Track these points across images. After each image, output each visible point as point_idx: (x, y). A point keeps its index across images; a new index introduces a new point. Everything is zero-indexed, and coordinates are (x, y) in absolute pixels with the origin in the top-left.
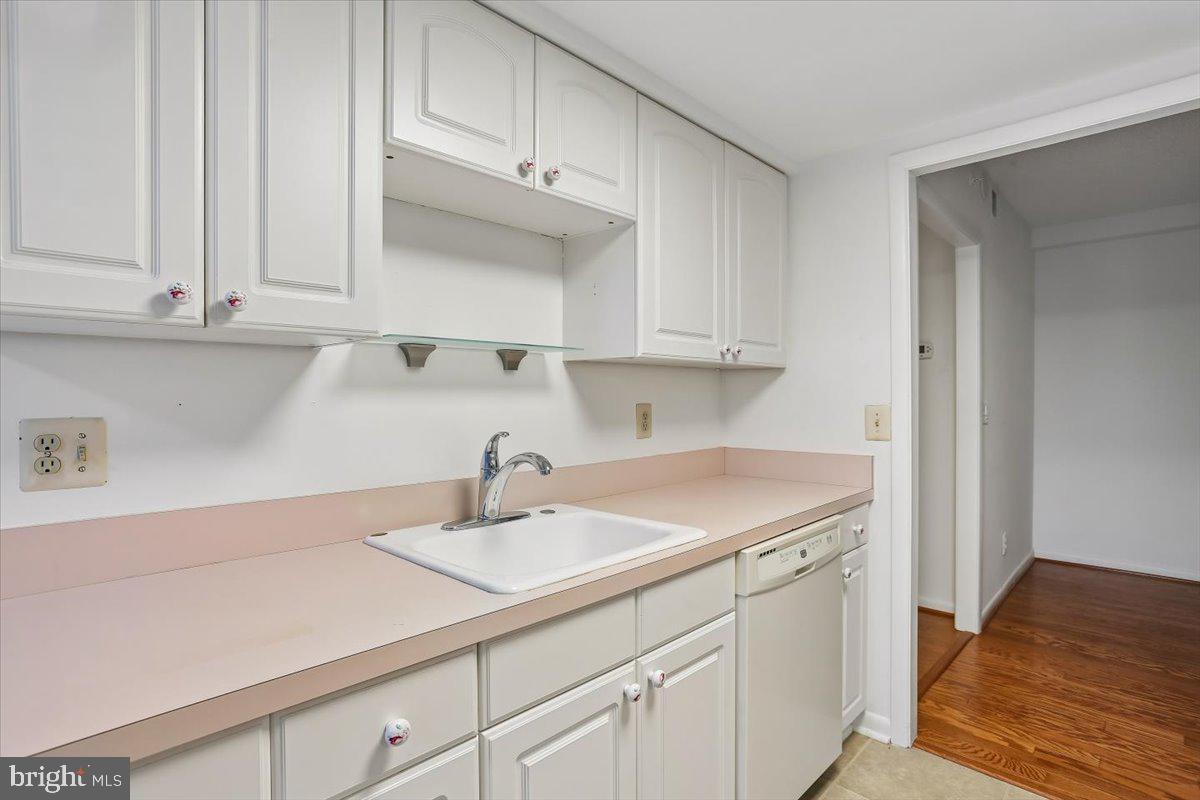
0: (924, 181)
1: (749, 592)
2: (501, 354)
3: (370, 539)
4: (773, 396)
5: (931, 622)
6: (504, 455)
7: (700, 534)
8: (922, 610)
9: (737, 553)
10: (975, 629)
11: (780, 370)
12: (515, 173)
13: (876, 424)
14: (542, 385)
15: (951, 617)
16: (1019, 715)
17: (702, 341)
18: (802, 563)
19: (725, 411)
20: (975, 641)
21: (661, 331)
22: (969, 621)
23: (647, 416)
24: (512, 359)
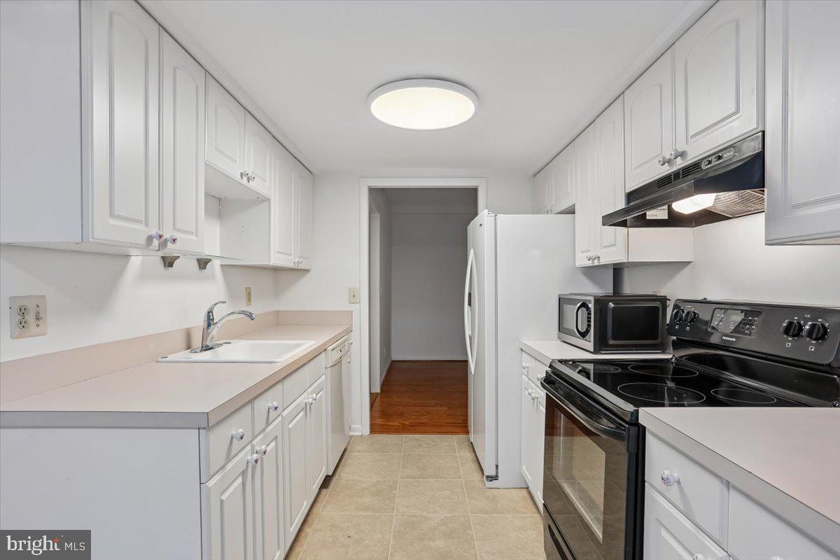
1: (330, 365)
2: (199, 260)
3: (160, 359)
4: (304, 283)
6: (217, 316)
7: (313, 342)
9: (325, 350)
10: (379, 391)
11: (307, 271)
12: (239, 177)
13: (353, 297)
14: (212, 278)
16: (402, 415)
17: (285, 256)
18: (341, 354)
19: (277, 292)
20: (379, 398)
21: (278, 253)
23: (250, 294)
24: (203, 263)
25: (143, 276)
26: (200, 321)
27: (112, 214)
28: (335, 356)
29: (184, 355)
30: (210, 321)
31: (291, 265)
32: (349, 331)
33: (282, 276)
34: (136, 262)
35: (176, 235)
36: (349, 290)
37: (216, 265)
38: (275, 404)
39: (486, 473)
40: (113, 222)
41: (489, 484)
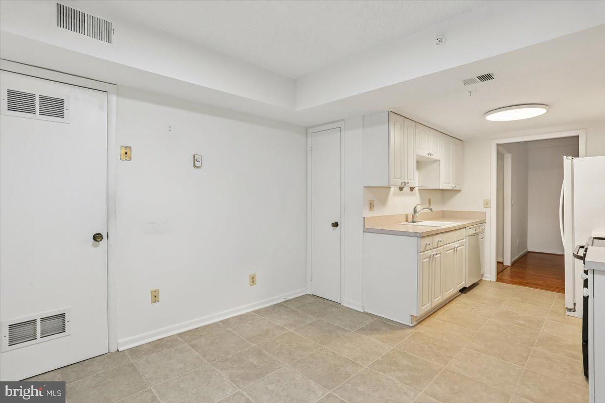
0: (498, 145)
1: (468, 235)
5: (500, 263)
6: (418, 210)
8: (498, 262)
9: (466, 227)
10: (509, 264)
11: (460, 191)
12: (428, 155)
13: (487, 204)
14: (415, 195)
15: (502, 263)
17: (447, 184)
18: (475, 232)
19: (444, 201)
20: (509, 268)
21: (444, 183)
22: (508, 262)
23: (430, 202)
24: (412, 189)
25: (394, 194)
26: (411, 211)
27: (394, 178)
28: (472, 232)
29: (405, 223)
30: (415, 211)
31: (450, 188)
32: (483, 222)
33: (446, 194)
34: (392, 189)
35: (409, 181)
36: (484, 200)
37: (417, 189)
38: (441, 240)
39: (566, 306)
40: (395, 180)
41: (568, 313)
